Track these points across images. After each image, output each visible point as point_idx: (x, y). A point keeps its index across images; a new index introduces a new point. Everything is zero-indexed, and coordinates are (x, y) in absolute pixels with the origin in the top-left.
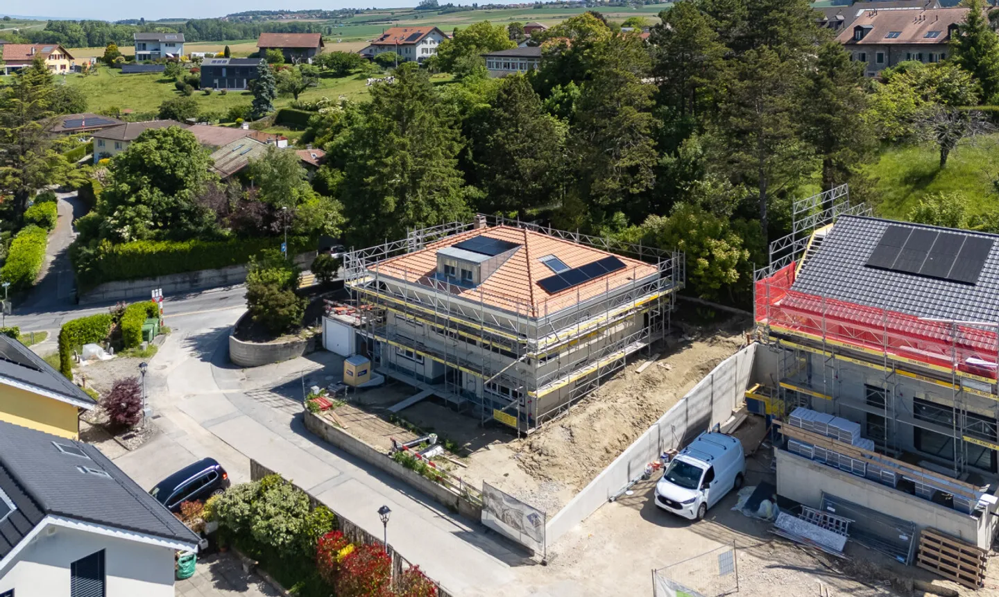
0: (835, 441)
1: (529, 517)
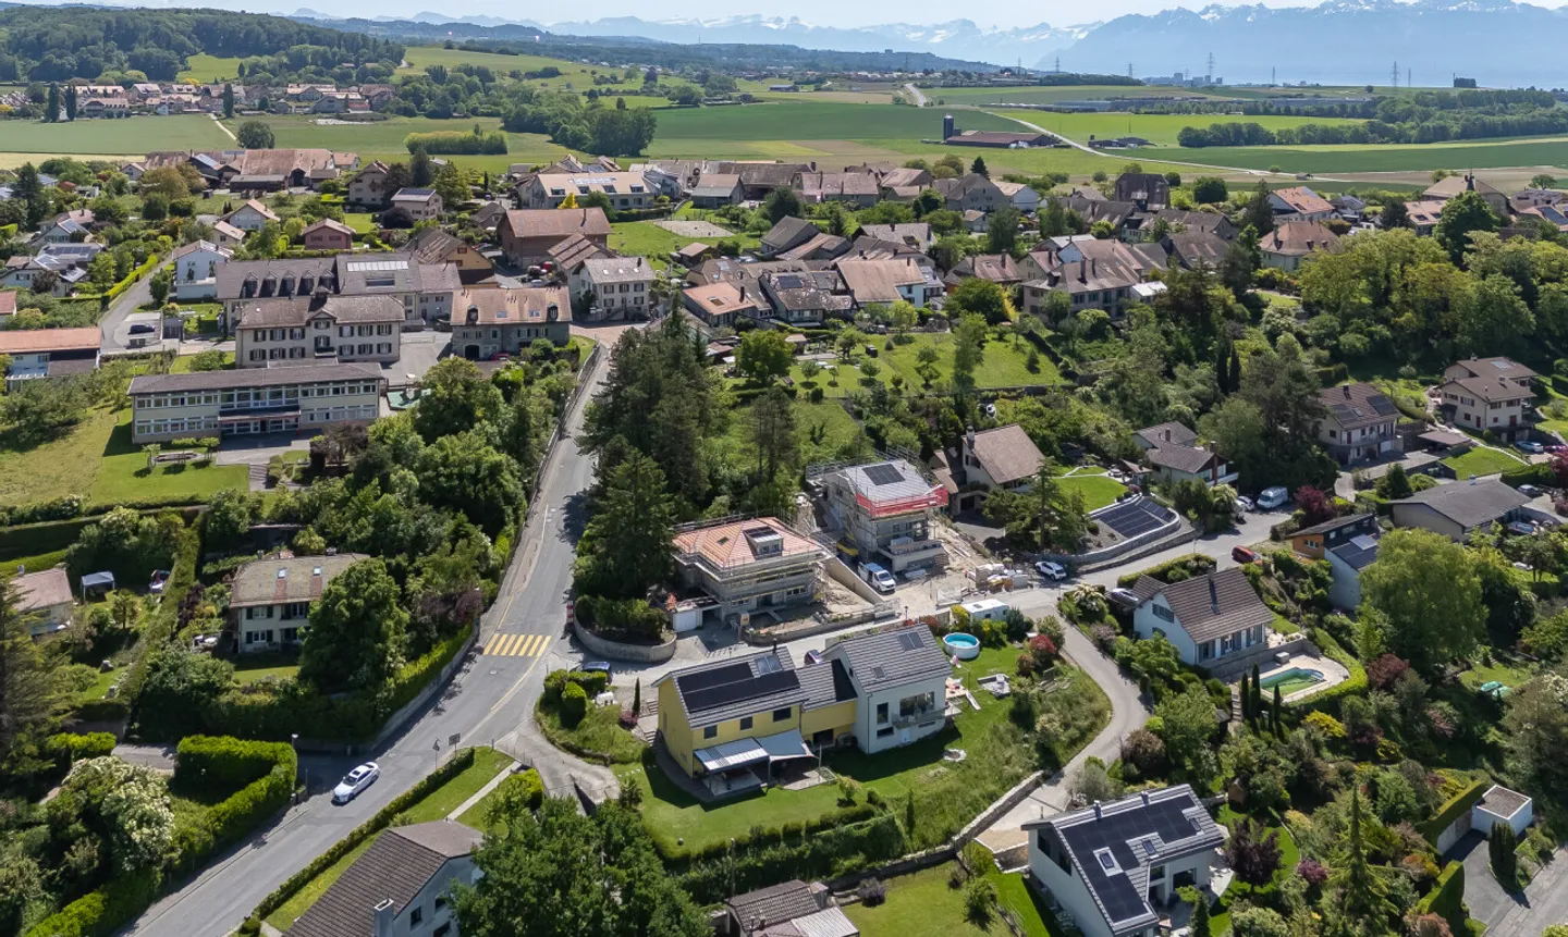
0: (906, 543)
1: (889, 604)
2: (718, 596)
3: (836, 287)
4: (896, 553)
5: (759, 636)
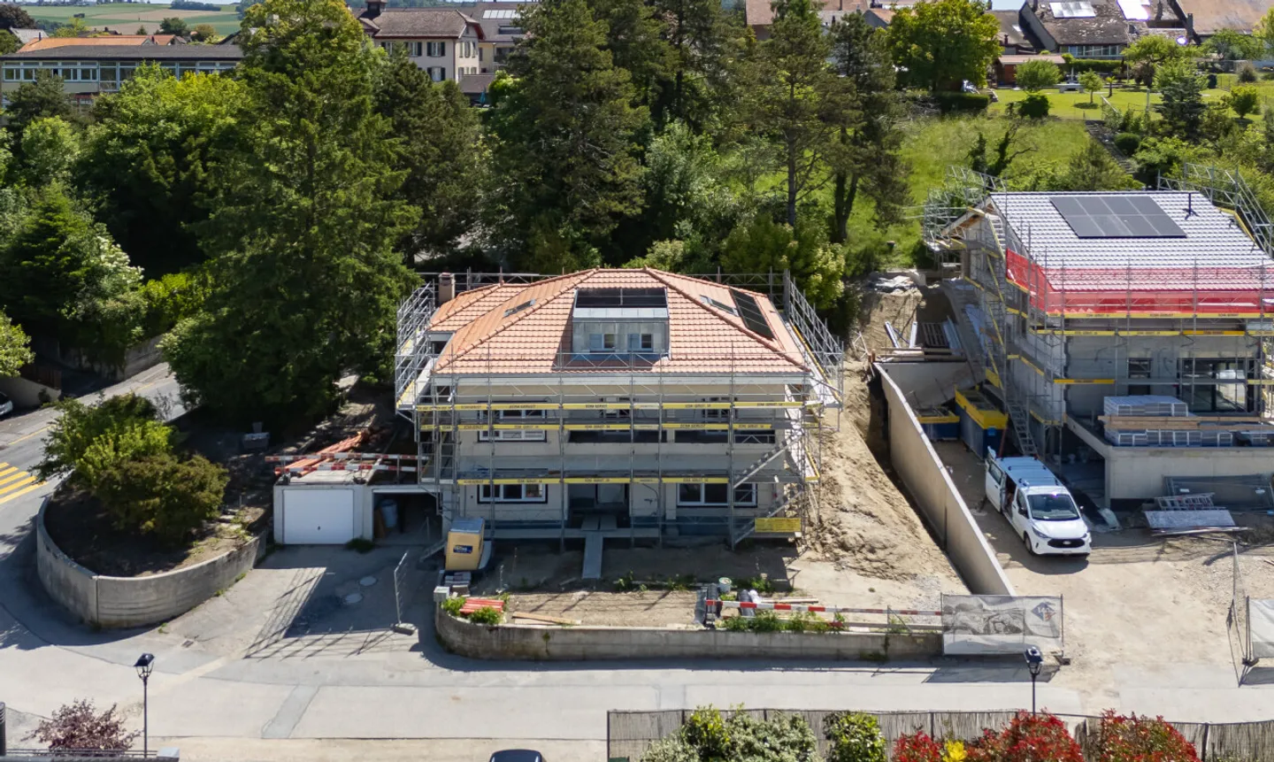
0: (1170, 418)
1: (1035, 611)
3: (1159, 17)
4: (1119, 439)
5: (451, 620)
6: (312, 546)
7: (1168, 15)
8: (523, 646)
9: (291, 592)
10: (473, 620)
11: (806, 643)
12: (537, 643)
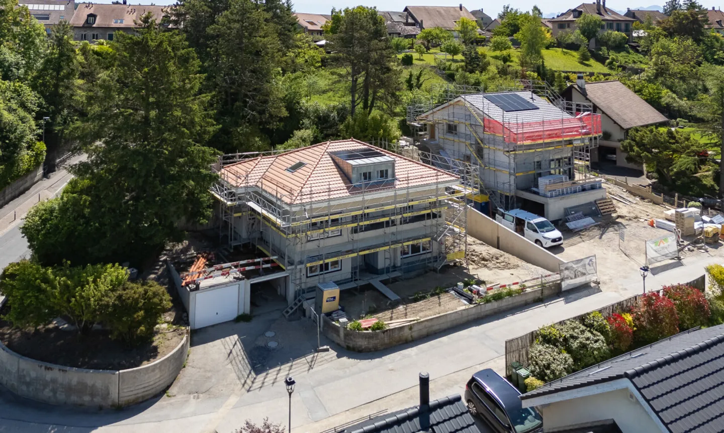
0: (563, 183)
1: (588, 264)
2: (282, 256)
3: (407, 21)
4: (549, 194)
5: (359, 333)
6: (213, 326)
7: (410, 21)
8: (400, 337)
9: (231, 352)
10: (373, 330)
11: (515, 301)
12: (407, 333)
